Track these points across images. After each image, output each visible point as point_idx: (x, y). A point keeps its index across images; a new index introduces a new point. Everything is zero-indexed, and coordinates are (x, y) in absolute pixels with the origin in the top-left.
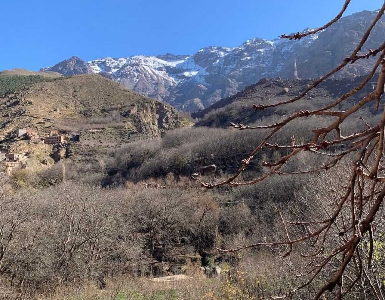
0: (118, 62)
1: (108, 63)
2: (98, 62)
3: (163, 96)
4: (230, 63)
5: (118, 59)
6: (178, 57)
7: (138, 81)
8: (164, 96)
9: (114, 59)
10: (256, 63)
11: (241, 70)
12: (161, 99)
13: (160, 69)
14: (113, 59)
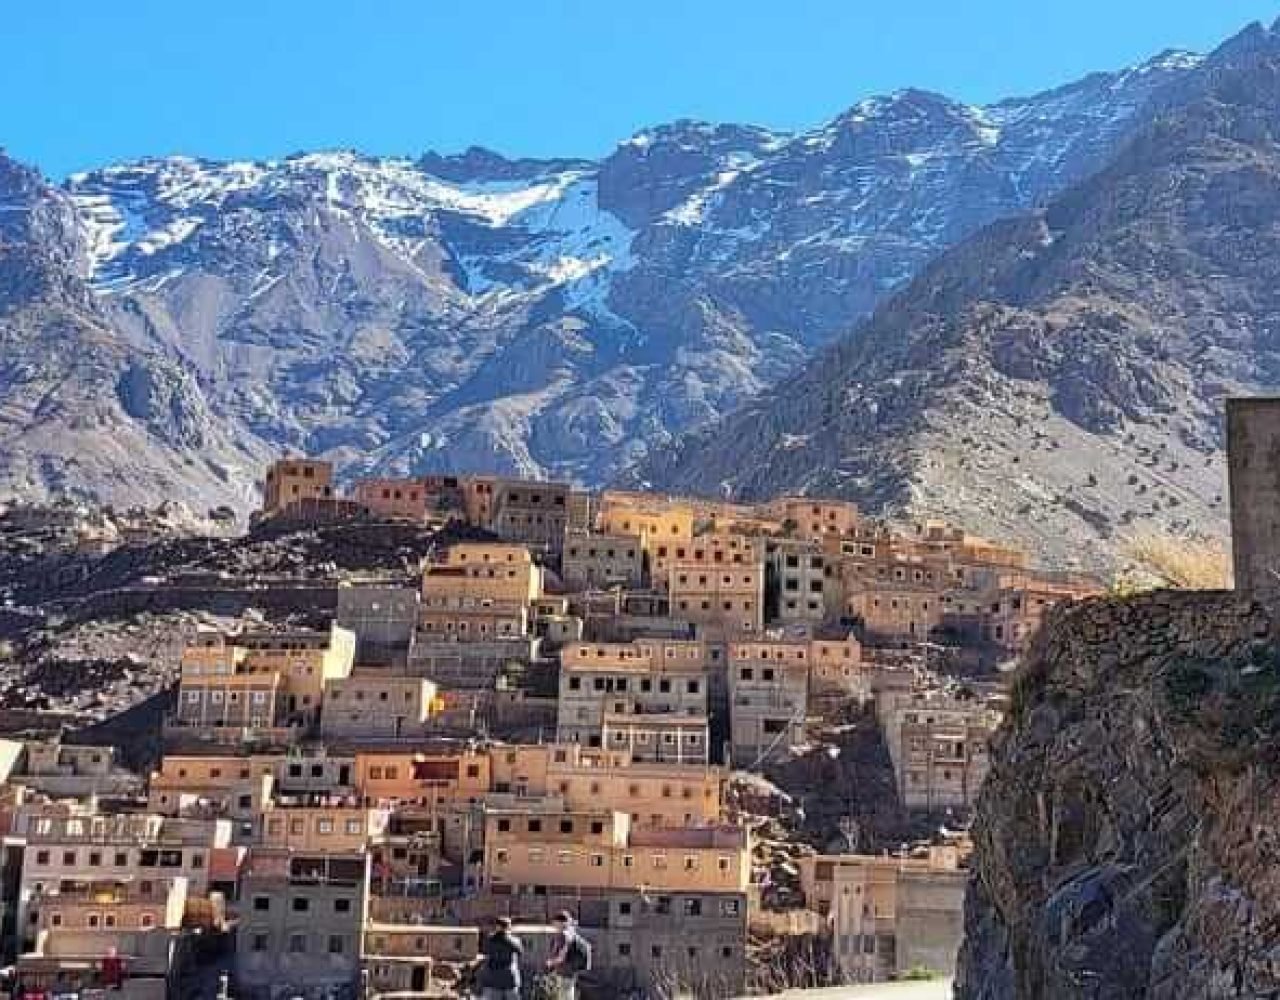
0: (217, 182)
1: (168, 183)
2: (121, 176)
3: (366, 374)
4: (747, 213)
5: (223, 165)
6: (522, 168)
7: (274, 286)
8: (375, 372)
9: (205, 164)
10: (867, 224)
11: (784, 256)
12: (353, 386)
13: (408, 228)
14: (197, 167)
